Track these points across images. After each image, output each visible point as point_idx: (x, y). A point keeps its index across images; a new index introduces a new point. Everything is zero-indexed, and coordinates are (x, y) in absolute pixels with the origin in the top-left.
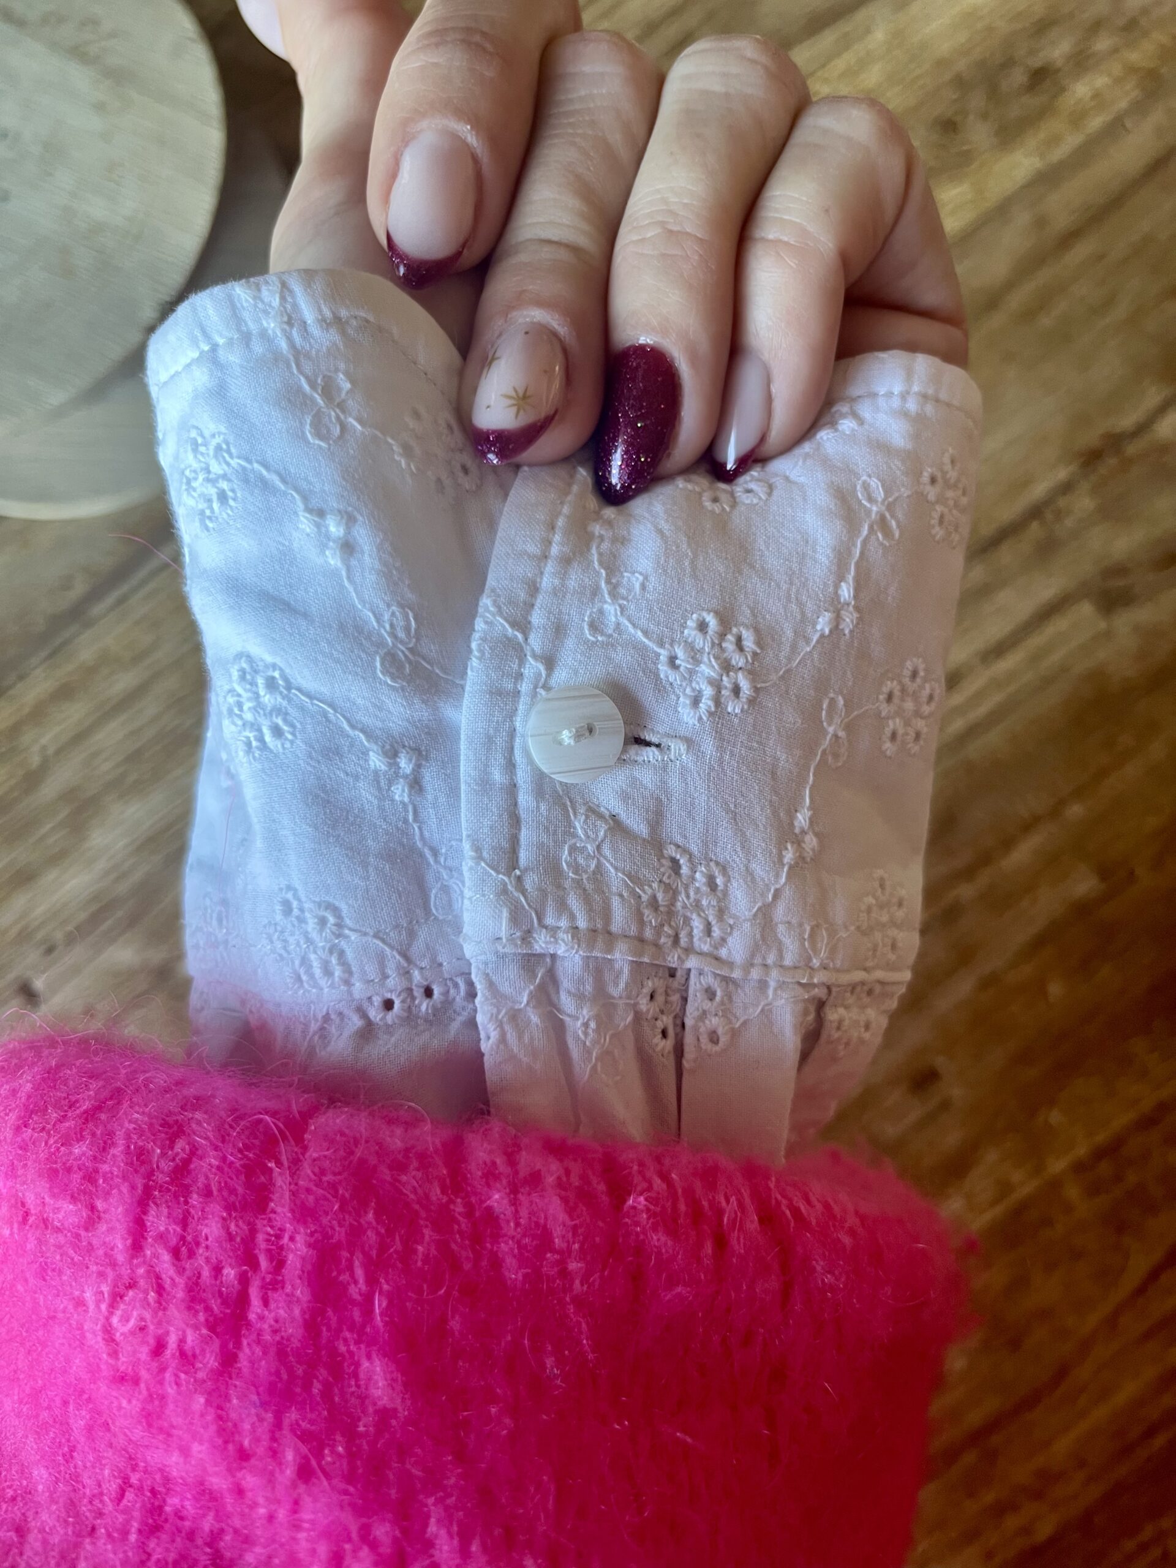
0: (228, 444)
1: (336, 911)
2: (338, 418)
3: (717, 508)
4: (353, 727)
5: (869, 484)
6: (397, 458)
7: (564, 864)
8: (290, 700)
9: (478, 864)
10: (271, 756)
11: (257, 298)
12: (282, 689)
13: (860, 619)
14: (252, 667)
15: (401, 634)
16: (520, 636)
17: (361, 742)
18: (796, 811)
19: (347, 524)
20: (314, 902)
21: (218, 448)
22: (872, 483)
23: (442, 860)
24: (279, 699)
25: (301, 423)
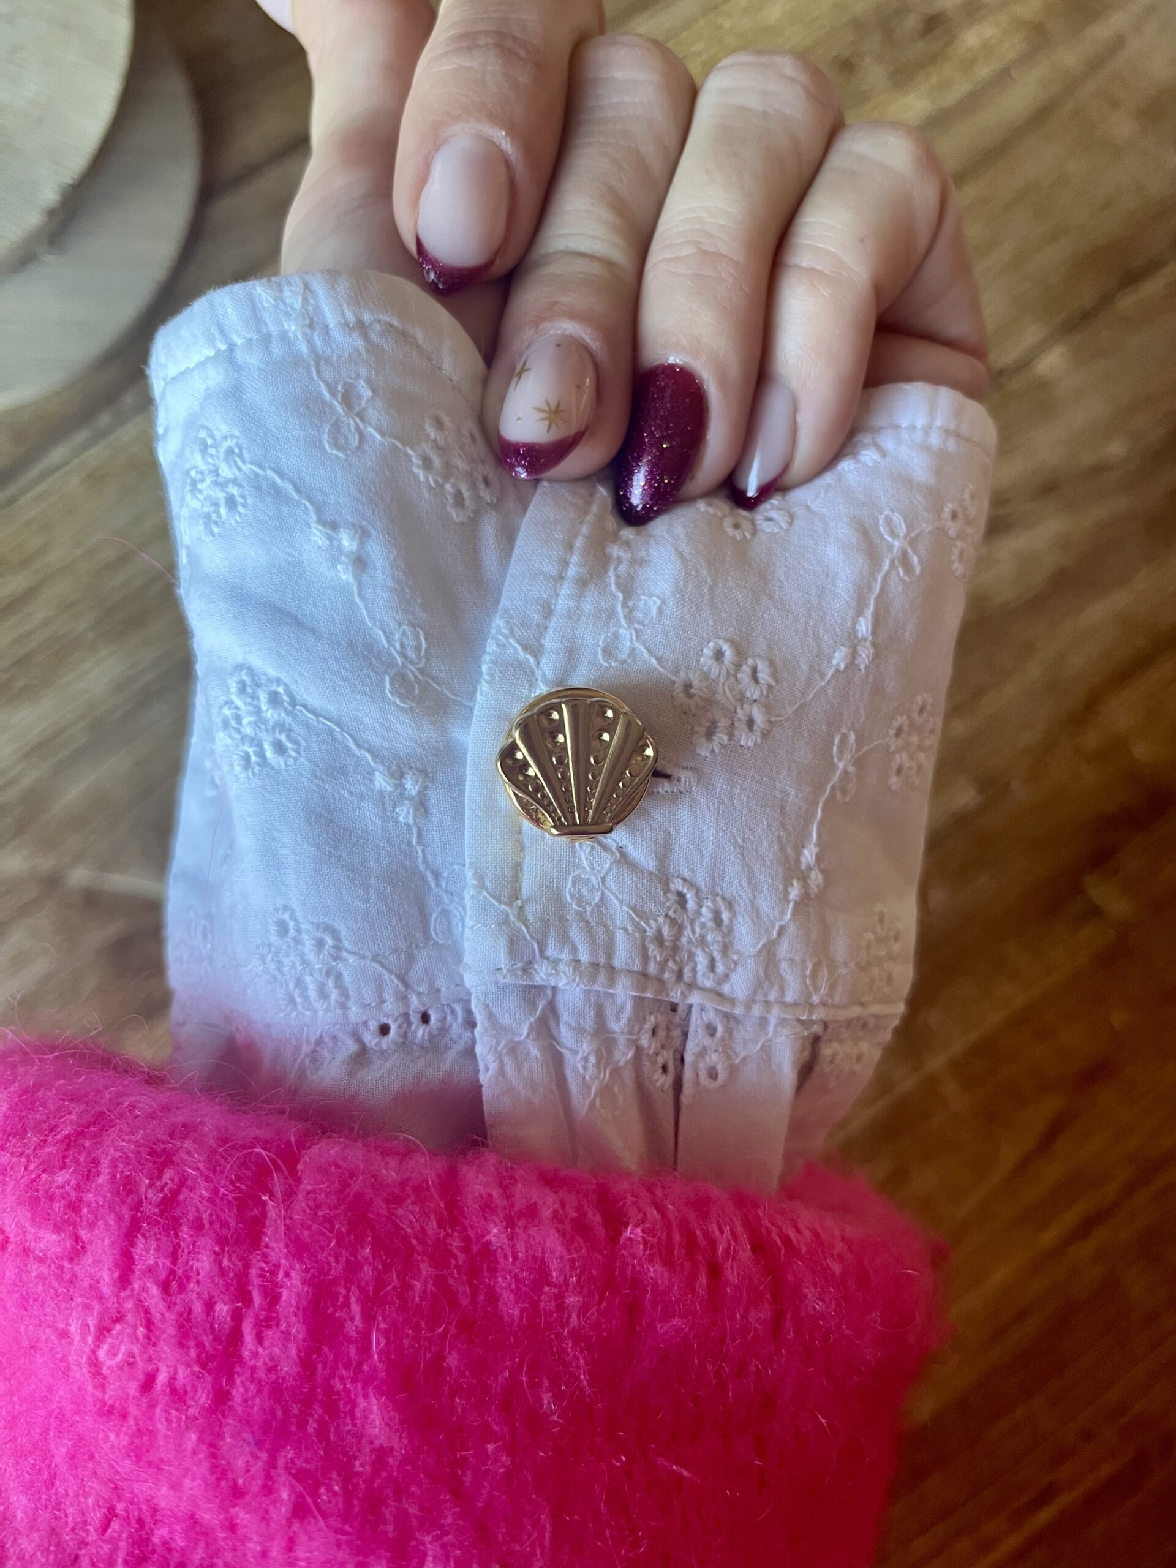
0: (240, 448)
1: (334, 933)
2: (357, 427)
3: (738, 535)
4: (359, 746)
5: (891, 519)
6: (415, 470)
7: (567, 895)
8: (294, 717)
9: (479, 893)
10: (272, 773)
11: (279, 298)
12: (286, 704)
13: (877, 655)
14: (253, 680)
15: (412, 655)
16: (531, 659)
17: (368, 763)
18: (803, 847)
19: (360, 539)
20: (312, 923)
21: (230, 452)
22: (895, 518)
23: (444, 884)
24: (283, 715)
25: (318, 430)
